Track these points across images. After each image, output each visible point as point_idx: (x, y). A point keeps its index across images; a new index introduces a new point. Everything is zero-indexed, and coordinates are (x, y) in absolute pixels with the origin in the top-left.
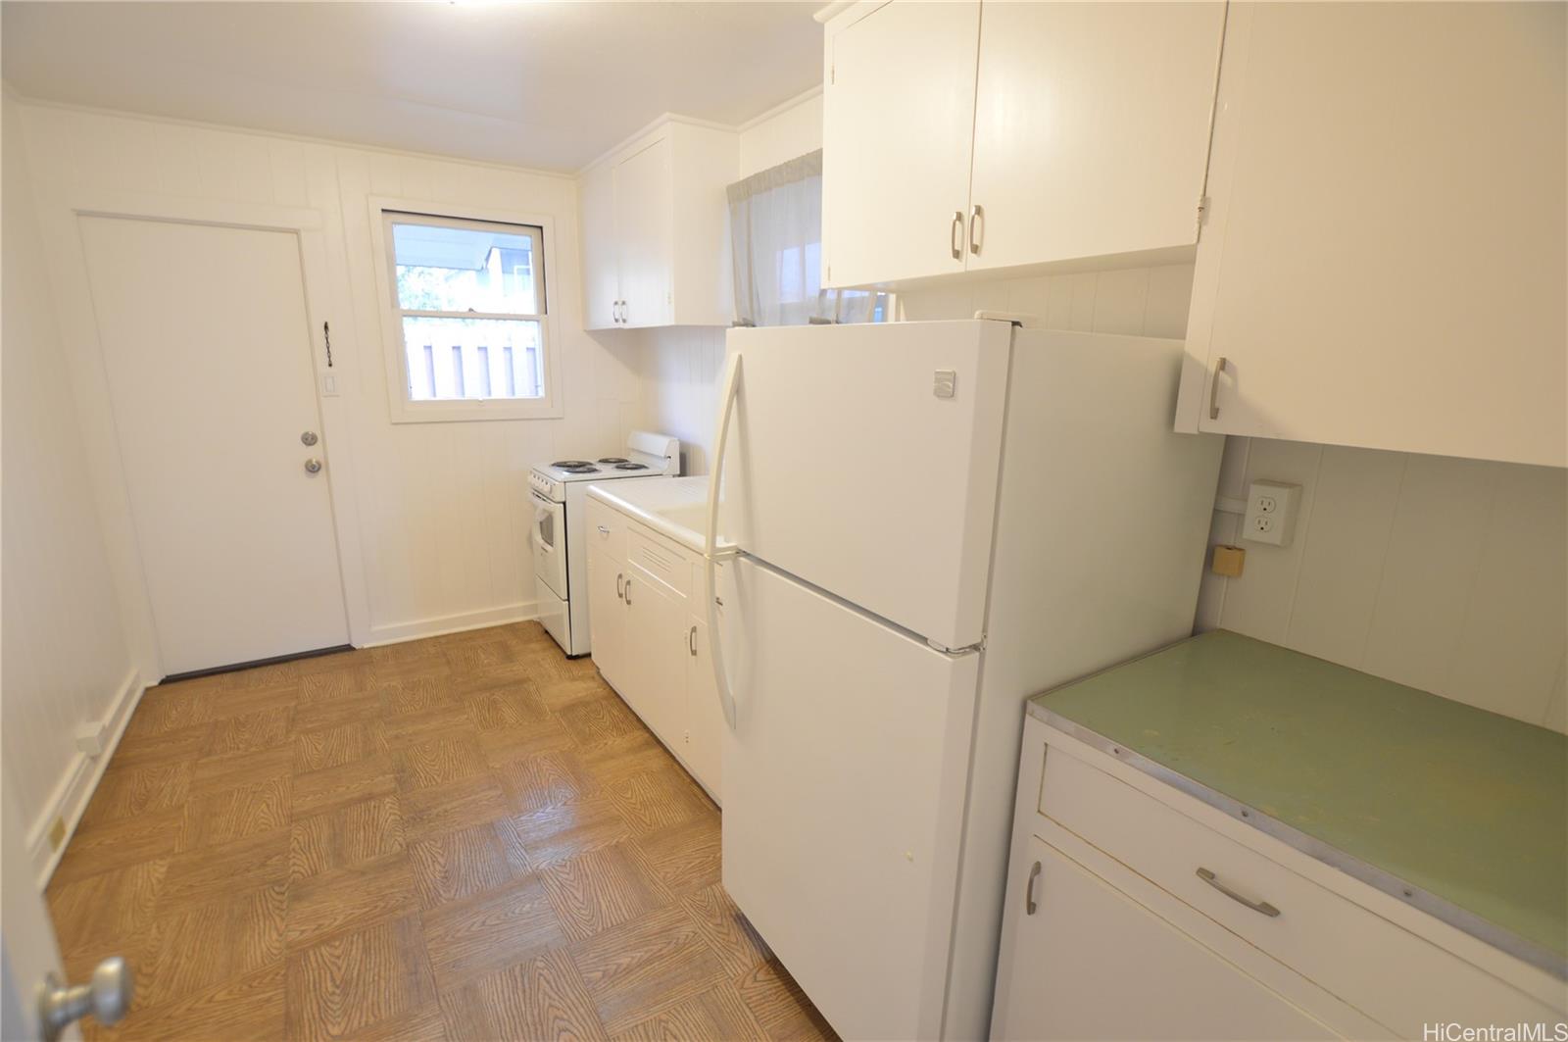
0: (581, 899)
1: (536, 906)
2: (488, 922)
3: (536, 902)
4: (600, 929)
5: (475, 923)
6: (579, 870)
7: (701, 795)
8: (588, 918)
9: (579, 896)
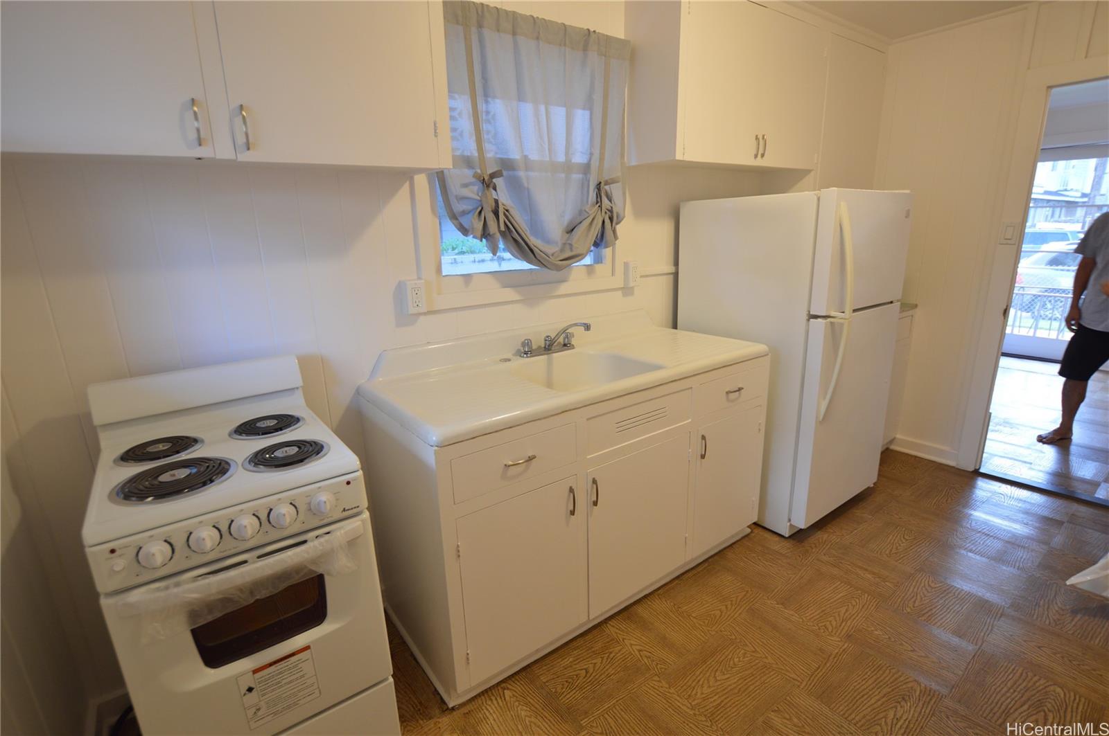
0: (846, 608)
1: (873, 629)
2: (910, 648)
3: (869, 629)
4: (859, 592)
5: (918, 656)
6: (821, 617)
7: (694, 572)
8: (857, 600)
9: (843, 610)
